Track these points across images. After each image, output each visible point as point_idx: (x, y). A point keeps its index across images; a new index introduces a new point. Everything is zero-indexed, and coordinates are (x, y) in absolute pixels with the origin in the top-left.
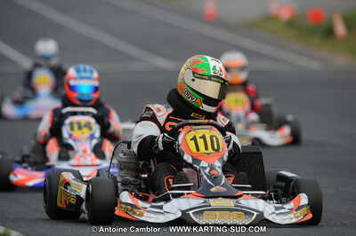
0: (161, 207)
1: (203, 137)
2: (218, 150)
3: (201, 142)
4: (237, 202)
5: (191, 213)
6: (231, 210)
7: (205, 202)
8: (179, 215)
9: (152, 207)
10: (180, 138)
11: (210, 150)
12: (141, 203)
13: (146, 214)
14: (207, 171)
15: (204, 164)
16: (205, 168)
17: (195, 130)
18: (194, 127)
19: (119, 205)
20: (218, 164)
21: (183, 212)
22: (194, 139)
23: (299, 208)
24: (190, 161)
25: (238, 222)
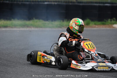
0: (85, 65)
2: (94, 48)
3: (89, 45)
4: (106, 64)
5: (95, 67)
6: (105, 66)
7: (98, 64)
8: (91, 68)
9: (82, 65)
10: (82, 44)
11: (92, 48)
12: (78, 64)
13: (81, 67)
14: (94, 54)
15: (92, 52)
16: (93, 54)
17: (86, 42)
18: (85, 41)
19: (72, 64)
20: (96, 52)
24: (87, 51)
25: (107, 70)
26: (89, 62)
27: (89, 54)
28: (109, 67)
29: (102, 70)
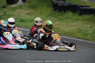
0: (52, 48)
1: (56, 35)
2: (59, 38)
3: (56, 36)
5: (58, 48)
6: (64, 48)
7: (60, 47)
8: (56, 49)
9: (50, 47)
10: (52, 35)
11: (58, 38)
12: (48, 47)
13: (50, 49)
14: (59, 41)
15: (57, 40)
18: (54, 34)
19: (45, 47)
20: (60, 40)
21: (56, 48)
22: (55, 36)
23: (74, 48)
24: (55, 39)
25: (65, 50)
26: (55, 46)
27: (56, 41)
28: (67, 49)
29: (62, 50)
